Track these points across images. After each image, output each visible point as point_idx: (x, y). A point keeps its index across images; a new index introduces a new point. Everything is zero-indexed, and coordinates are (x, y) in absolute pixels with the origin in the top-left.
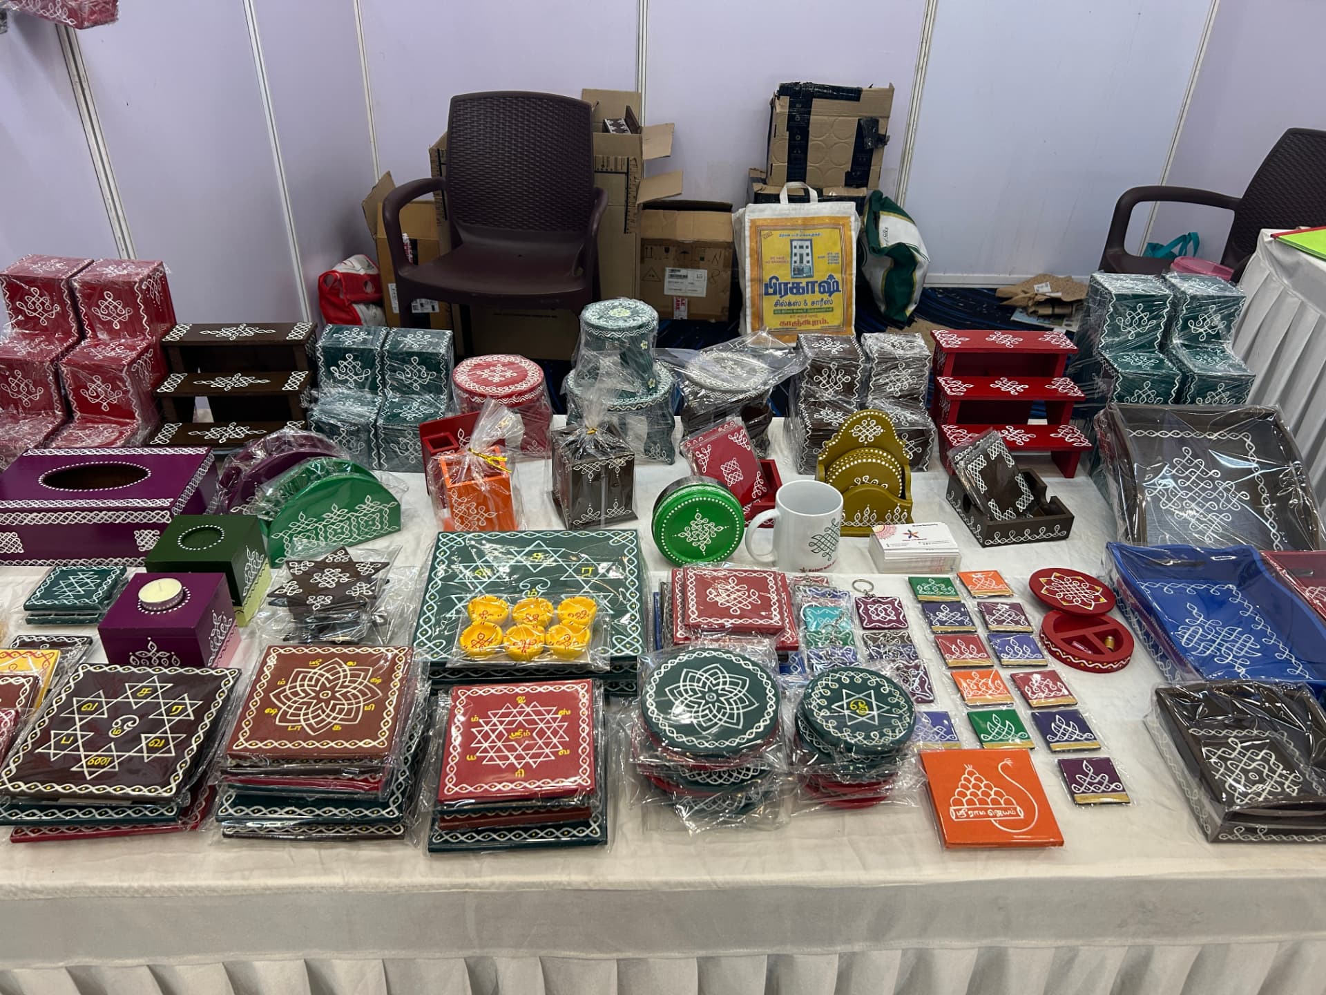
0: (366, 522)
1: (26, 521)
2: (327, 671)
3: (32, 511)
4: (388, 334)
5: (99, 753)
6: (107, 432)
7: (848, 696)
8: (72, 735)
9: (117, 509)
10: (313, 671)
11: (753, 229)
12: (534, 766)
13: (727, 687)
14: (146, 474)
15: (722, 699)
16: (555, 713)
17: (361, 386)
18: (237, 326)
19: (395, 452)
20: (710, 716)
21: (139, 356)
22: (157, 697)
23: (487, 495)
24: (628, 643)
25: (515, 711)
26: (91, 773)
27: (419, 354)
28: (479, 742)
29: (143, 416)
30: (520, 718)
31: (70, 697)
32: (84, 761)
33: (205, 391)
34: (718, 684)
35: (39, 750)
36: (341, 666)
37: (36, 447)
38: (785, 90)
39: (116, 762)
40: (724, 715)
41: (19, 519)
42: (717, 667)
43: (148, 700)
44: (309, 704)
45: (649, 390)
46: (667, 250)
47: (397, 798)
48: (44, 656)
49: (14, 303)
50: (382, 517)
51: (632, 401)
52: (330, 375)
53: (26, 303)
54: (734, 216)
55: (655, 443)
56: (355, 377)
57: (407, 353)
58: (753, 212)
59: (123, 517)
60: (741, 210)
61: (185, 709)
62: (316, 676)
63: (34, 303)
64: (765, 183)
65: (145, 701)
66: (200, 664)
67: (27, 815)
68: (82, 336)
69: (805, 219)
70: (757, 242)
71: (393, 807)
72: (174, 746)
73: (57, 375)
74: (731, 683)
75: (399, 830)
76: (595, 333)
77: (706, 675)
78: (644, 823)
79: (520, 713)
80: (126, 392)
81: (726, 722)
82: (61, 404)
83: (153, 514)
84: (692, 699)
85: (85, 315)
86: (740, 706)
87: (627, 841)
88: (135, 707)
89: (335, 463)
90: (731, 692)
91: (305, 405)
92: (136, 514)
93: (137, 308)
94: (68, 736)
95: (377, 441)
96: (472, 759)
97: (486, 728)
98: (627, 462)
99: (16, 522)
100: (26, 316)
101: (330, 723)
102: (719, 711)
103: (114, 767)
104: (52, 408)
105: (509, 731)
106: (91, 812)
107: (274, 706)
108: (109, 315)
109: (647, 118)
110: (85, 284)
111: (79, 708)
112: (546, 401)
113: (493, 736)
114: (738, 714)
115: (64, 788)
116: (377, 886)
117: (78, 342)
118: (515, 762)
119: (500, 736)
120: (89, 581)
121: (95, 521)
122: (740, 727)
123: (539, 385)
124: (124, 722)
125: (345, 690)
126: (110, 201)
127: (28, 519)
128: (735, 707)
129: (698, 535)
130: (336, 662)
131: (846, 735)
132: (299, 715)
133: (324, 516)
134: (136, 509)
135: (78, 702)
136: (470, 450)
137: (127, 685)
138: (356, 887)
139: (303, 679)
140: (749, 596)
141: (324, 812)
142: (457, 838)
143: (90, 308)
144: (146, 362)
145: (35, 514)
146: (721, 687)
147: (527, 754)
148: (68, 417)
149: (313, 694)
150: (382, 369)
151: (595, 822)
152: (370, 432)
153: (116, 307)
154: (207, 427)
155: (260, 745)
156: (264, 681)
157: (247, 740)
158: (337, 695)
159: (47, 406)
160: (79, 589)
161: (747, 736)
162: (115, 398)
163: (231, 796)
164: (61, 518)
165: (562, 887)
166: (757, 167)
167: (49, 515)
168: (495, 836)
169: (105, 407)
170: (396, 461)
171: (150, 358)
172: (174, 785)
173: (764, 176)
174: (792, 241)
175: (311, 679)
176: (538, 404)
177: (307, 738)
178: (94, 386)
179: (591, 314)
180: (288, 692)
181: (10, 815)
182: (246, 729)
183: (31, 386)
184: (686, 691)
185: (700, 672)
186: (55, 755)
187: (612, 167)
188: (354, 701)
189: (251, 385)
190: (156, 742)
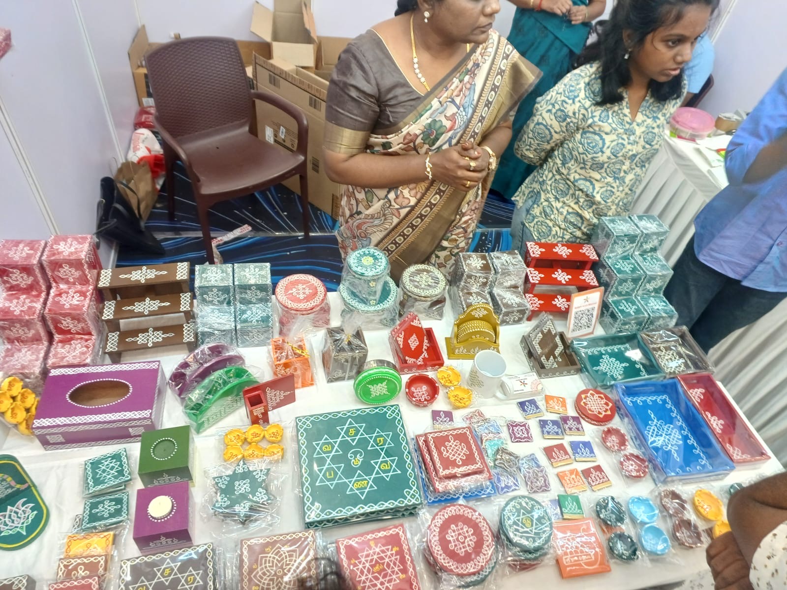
2: (275, 555)
7: (523, 514)
10: (269, 555)
16: (391, 550)
17: (222, 303)
19: (246, 339)
22: (176, 574)
25: (371, 552)
27: (255, 285)
30: (375, 557)
36: (282, 550)
43: (172, 577)
44: (273, 580)
48: (105, 537)
52: (203, 299)
56: (218, 299)
57: (249, 285)
61: (195, 579)
62: (271, 559)
63: (16, 277)
79: (374, 553)
85: (51, 276)
88: (167, 584)
93: (84, 271)
95: (236, 336)
97: (360, 567)
100: (11, 284)
105: (372, 566)
107: (256, 584)
108: (66, 275)
110: (51, 262)
113: (365, 571)
118: (381, 587)
119: (369, 571)
120: (113, 465)
125: (288, 567)
130: (279, 547)
134: (131, 420)
135: (133, 588)
137: (155, 569)
139: (265, 562)
140: (462, 449)
147: (385, 581)
149: (273, 573)
150: (234, 294)
152: (232, 333)
153: (71, 271)
156: (246, 567)
169: (73, 331)
175: (269, 562)
178: (66, 322)
180: (260, 573)
183: (26, 330)
188: (295, 575)
189: (159, 307)
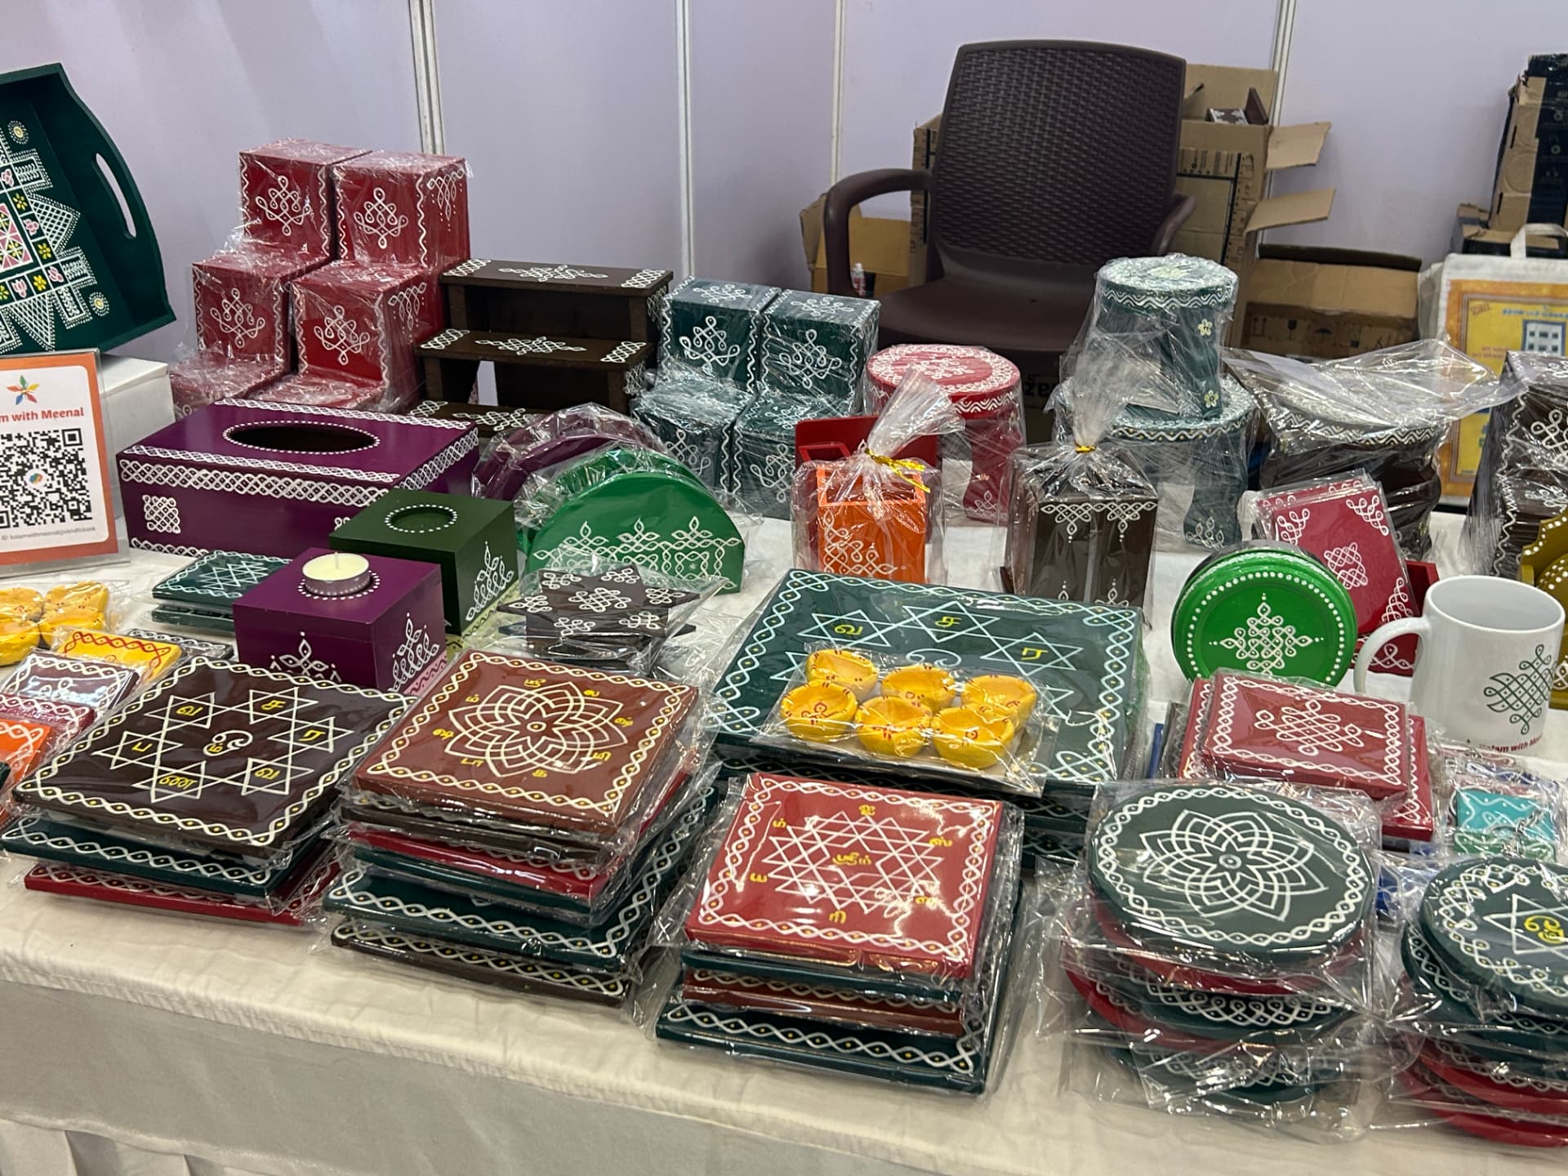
0: (686, 563)
1: (190, 482)
2: (548, 697)
3: (200, 466)
4: (777, 296)
5: (180, 771)
6: (339, 391)
7: (1522, 907)
8: (150, 741)
9: (317, 478)
10: (527, 693)
11: (1455, 297)
12: (866, 911)
13: (1265, 852)
14: (372, 441)
15: (1253, 868)
16: (924, 840)
17: (721, 372)
18: (555, 266)
19: (757, 479)
20: (1223, 890)
21: (405, 286)
22: (289, 714)
23: (885, 530)
24: (1085, 765)
25: (852, 824)
26: (158, 795)
27: (820, 326)
28: (779, 858)
29: (392, 377)
30: (858, 837)
31: (166, 694)
32: (155, 778)
33: (492, 354)
34: (1249, 844)
35: (99, 753)
36: (574, 693)
37: (236, 397)
38: (1538, 66)
39: (200, 788)
40: (1251, 893)
41: (183, 476)
42: (1252, 818)
43: (275, 716)
44: (506, 735)
45: (1204, 410)
46: (1293, 325)
47: (622, 931)
48: (156, 650)
49: (252, 198)
50: (712, 560)
51: (1171, 425)
52: (678, 348)
53: (268, 199)
54: (1421, 277)
55: (1207, 515)
56: (715, 358)
57: (800, 321)
58: (1457, 267)
59: (323, 492)
60: (1435, 267)
61: (324, 737)
62: (529, 700)
63: (279, 200)
64: (1485, 225)
65: (270, 716)
66: (368, 682)
67: (55, 843)
68: (335, 255)
69: (1554, 287)
70: (1459, 320)
71: (610, 942)
72: (291, 782)
73: (287, 299)
74: (1275, 846)
75: (615, 989)
76: (1119, 299)
77: (1225, 826)
78: (1064, 1079)
79: (860, 830)
80: (374, 334)
81: (1252, 905)
82: (285, 347)
83: (366, 492)
84: (1190, 858)
85: (344, 223)
86: (1287, 884)
87: (1025, 1104)
88: (252, 722)
89: (653, 458)
90: (1273, 861)
91: (629, 390)
92: (341, 489)
93: (414, 217)
94: (145, 742)
95: (731, 457)
96: (759, 879)
97: (796, 840)
98: (1142, 512)
99: (178, 482)
100: (265, 219)
101: (531, 765)
102: (1241, 886)
103: (195, 793)
104: (271, 351)
105: (834, 852)
106: (145, 856)
107: (449, 727)
108: (375, 225)
109: (1285, 111)
110: (351, 174)
111: (174, 710)
112: (1017, 421)
113: (805, 854)
114: (1281, 899)
115: (114, 808)
116: (555, 1078)
117: (327, 262)
118: (834, 899)
119: (816, 856)
120: (252, 573)
121: (283, 493)
122: (1282, 918)
123: (1008, 390)
124: (230, 738)
125: (569, 726)
126: (428, 121)
127: (195, 478)
128: (1276, 884)
129: (1260, 648)
130: (568, 688)
131: (1505, 969)
132: (486, 746)
133: (620, 537)
134: (343, 482)
135: (175, 701)
136: (867, 451)
137: (251, 692)
138: (522, 1071)
139: (508, 701)
140: (1343, 733)
141: (496, 927)
142: (711, 1021)
143: (351, 213)
144: (412, 298)
145: (205, 471)
146: (1253, 849)
147: (858, 892)
148: (292, 366)
149: (517, 723)
150: (758, 348)
151: (967, 1050)
152: (721, 441)
153: (386, 214)
154: (484, 410)
155: (410, 774)
156: (446, 693)
157: (391, 765)
158: (555, 730)
159: (265, 345)
160: (235, 580)
161: (1292, 935)
162: (358, 345)
163: (356, 875)
164: (238, 483)
165: (881, 1155)
166: (1473, 203)
167: (222, 475)
168: (778, 1033)
169: (343, 360)
170: (756, 497)
171: (419, 296)
172: (272, 834)
173: (1485, 217)
174: (1526, 323)
175: (520, 703)
176: (1002, 423)
177: (487, 777)
178: (333, 323)
179: (1118, 271)
180: (478, 713)
181: (32, 838)
182: (397, 750)
183: (250, 315)
184: (1182, 845)
185: (1216, 820)
186: (118, 762)
187: (1210, 168)
188: (579, 743)
189: (557, 352)
190: (266, 772)
